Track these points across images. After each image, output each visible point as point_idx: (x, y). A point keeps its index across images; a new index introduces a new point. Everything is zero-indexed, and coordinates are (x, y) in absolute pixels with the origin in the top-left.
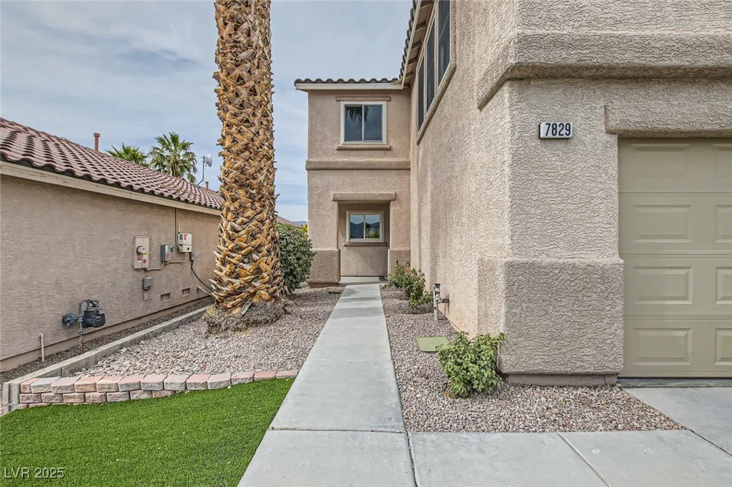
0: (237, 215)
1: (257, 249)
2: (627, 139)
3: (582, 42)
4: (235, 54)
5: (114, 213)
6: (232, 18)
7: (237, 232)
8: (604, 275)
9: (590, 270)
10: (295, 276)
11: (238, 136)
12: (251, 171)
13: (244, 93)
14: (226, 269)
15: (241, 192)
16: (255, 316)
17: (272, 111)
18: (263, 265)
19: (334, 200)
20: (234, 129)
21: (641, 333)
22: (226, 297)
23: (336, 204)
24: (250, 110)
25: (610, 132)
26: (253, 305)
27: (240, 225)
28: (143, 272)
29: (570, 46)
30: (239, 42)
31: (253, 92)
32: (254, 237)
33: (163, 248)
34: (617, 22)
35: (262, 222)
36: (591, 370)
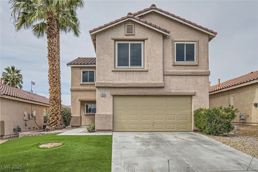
0: (53, 106)
1: (58, 114)
2: (114, 96)
3: (104, 84)
4: (53, 72)
6: (52, 64)
7: (53, 110)
9: (107, 115)
10: (66, 122)
11: (53, 89)
12: (56, 96)
13: (55, 79)
14: (51, 118)
15: (54, 101)
16: (57, 127)
17: (60, 78)
18: (59, 117)
19: (79, 101)
22: (51, 124)
23: (80, 102)
24: (56, 83)
25: (111, 95)
26: (57, 125)
27: (54, 108)
28: (25, 121)
29: (103, 84)
30: (54, 69)
31: (57, 79)
32: (57, 111)
33: (29, 114)
34: (110, 80)
35: (58, 108)
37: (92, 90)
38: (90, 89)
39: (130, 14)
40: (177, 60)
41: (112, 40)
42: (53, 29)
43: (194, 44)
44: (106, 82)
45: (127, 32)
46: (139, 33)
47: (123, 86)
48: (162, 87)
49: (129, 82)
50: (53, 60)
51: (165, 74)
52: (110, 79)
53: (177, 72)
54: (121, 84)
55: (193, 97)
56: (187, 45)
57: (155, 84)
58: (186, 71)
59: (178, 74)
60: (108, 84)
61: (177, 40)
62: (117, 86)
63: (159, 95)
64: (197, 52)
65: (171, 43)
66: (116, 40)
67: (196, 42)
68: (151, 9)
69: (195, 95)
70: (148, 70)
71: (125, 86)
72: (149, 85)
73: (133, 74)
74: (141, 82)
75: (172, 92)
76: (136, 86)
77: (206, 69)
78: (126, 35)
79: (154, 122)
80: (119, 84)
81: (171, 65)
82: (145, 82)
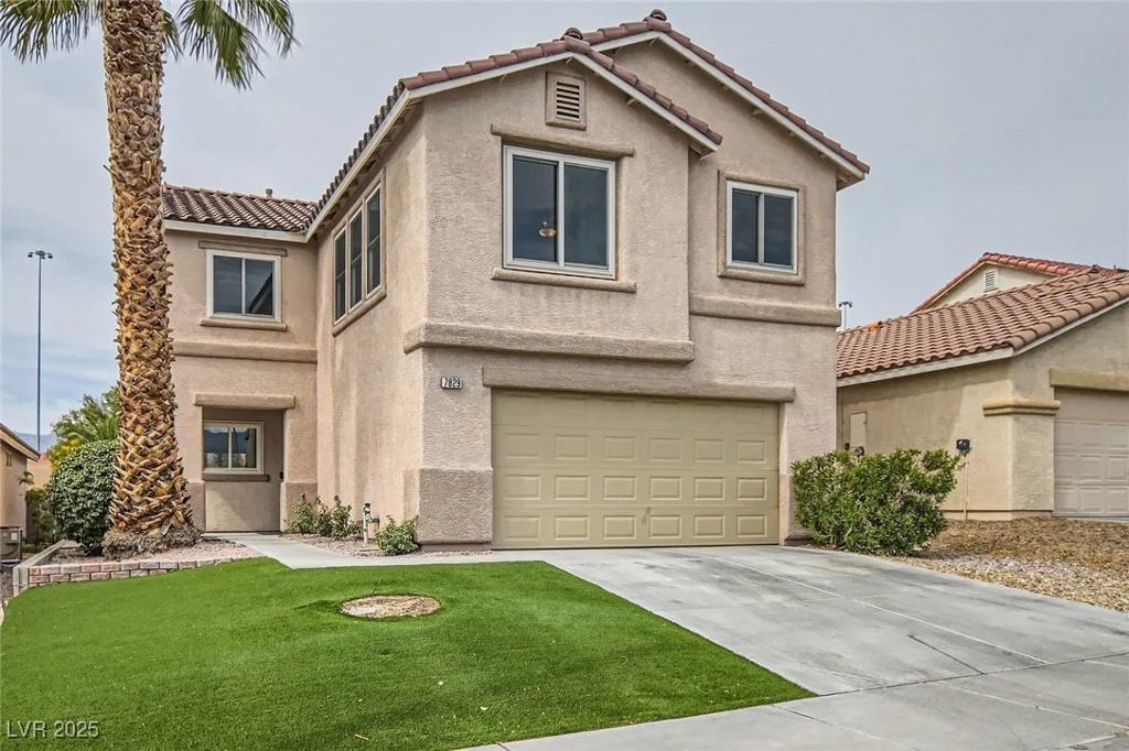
2: (497, 390)
3: (463, 332)
6: (144, 212)
7: (150, 447)
8: (480, 477)
11: (149, 341)
14: (138, 487)
15: (153, 402)
16: (176, 536)
19: (197, 405)
20: (144, 333)
22: (140, 518)
23: (200, 410)
25: (485, 385)
26: (172, 526)
27: (152, 439)
29: (457, 334)
30: (151, 237)
34: (486, 319)
36: (473, 539)
37: (265, 356)
38: (255, 350)
39: (574, 33)
40: (734, 259)
41: (493, 139)
42: (147, 29)
43: (790, 200)
44: (467, 324)
45: (559, 113)
46: (602, 125)
47: (538, 347)
48: (683, 364)
49: (561, 333)
50: (149, 190)
51: (696, 308)
52: (485, 312)
53: (733, 305)
54: (537, 339)
55: (788, 409)
56: (768, 197)
57: (661, 348)
58: (763, 302)
59: (739, 314)
60: (477, 334)
61: (742, 174)
62: (518, 348)
63: (672, 392)
64: (801, 232)
65: (714, 184)
66: (508, 140)
67: (797, 191)
68: (651, 30)
69: (791, 401)
70: (635, 285)
71: (547, 348)
72: (639, 349)
73: (578, 297)
74: (610, 336)
75: (716, 385)
76: (592, 350)
77: (827, 303)
78: (550, 125)
79: (649, 509)
80: (523, 339)
81: (715, 272)
82: (626, 336)
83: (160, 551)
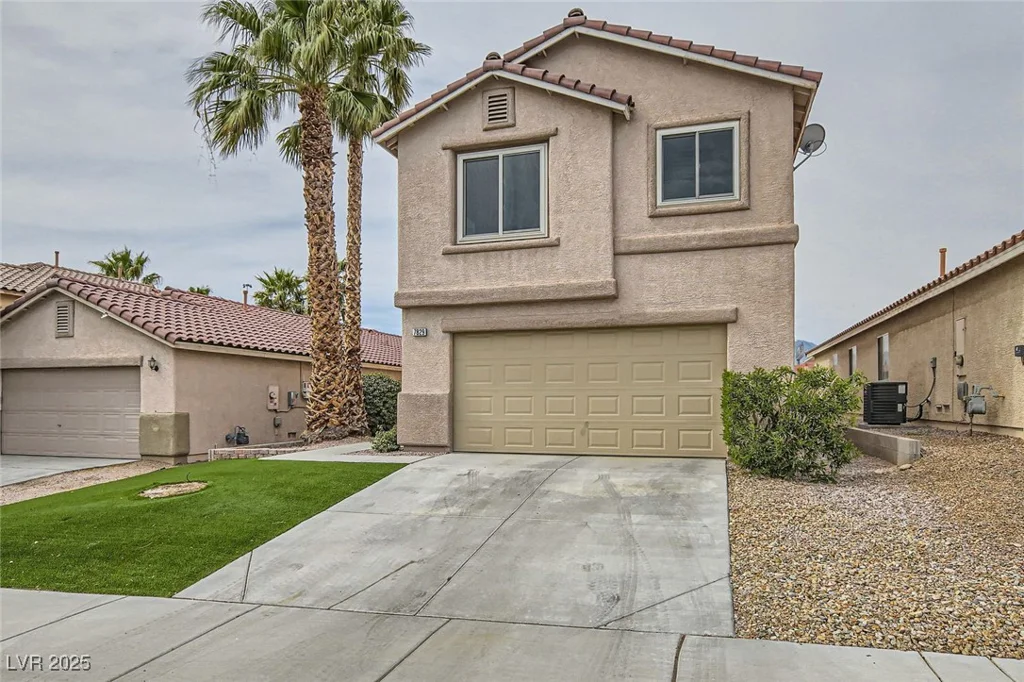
0: (319, 370)
1: (331, 392)
2: (455, 335)
3: (419, 296)
4: (318, 266)
5: (254, 368)
6: (316, 244)
8: (439, 399)
9: (433, 397)
12: (328, 340)
13: (323, 289)
15: (322, 355)
16: (327, 434)
18: (334, 403)
21: (470, 430)
22: (312, 422)
24: (327, 300)
25: (444, 332)
26: (326, 427)
28: (274, 413)
29: (415, 298)
30: (321, 258)
31: (330, 288)
32: (329, 384)
33: (289, 394)
34: (438, 284)
35: (336, 374)
39: (494, 56)
40: (665, 198)
41: (443, 153)
42: (316, 138)
43: (730, 131)
44: (426, 290)
45: (490, 120)
46: (528, 118)
47: (475, 301)
48: (612, 299)
49: (495, 287)
50: (319, 231)
51: (622, 248)
52: (438, 279)
53: (664, 240)
54: (472, 294)
55: (731, 329)
56: (702, 134)
57: (581, 287)
58: (701, 232)
59: (670, 247)
60: (430, 296)
61: (666, 122)
62: (459, 302)
63: (600, 324)
64: (744, 158)
65: (643, 137)
66: (456, 151)
67: (739, 119)
68: (566, 28)
69: (734, 322)
70: (558, 240)
71: (481, 300)
72: (560, 291)
73: (510, 257)
74: (536, 283)
75: (645, 314)
76: (519, 297)
77: (780, 221)
78: (486, 130)
79: (587, 423)
80: (461, 295)
81: (646, 212)
82: (550, 282)
83: (317, 442)
